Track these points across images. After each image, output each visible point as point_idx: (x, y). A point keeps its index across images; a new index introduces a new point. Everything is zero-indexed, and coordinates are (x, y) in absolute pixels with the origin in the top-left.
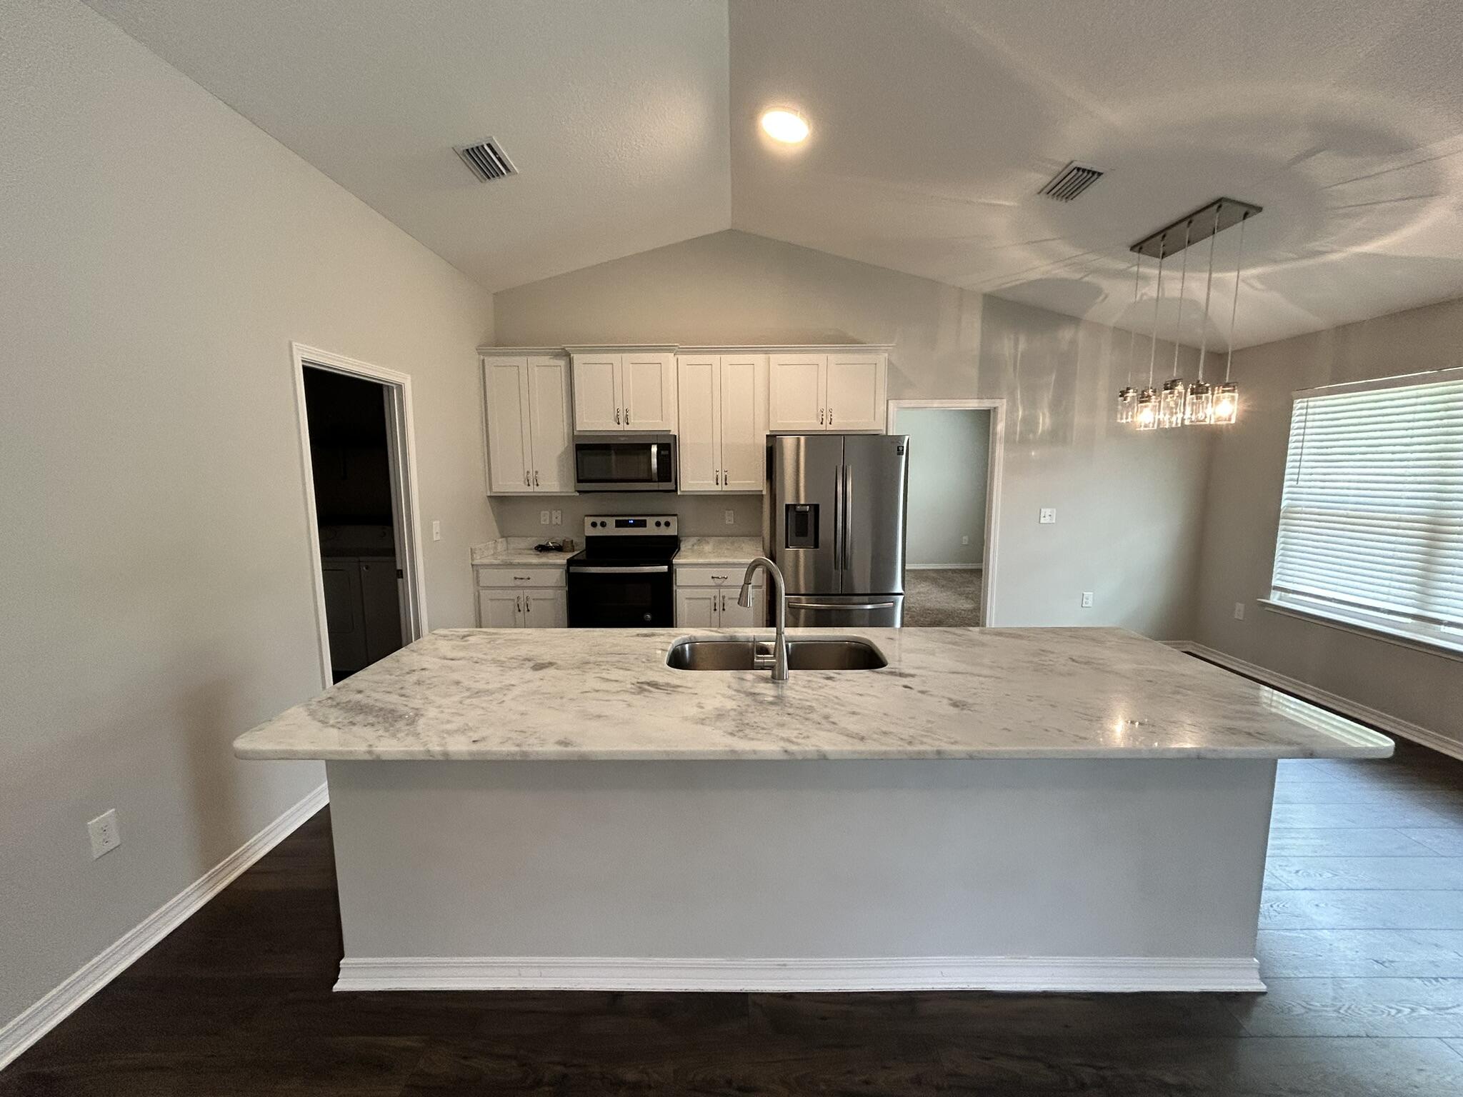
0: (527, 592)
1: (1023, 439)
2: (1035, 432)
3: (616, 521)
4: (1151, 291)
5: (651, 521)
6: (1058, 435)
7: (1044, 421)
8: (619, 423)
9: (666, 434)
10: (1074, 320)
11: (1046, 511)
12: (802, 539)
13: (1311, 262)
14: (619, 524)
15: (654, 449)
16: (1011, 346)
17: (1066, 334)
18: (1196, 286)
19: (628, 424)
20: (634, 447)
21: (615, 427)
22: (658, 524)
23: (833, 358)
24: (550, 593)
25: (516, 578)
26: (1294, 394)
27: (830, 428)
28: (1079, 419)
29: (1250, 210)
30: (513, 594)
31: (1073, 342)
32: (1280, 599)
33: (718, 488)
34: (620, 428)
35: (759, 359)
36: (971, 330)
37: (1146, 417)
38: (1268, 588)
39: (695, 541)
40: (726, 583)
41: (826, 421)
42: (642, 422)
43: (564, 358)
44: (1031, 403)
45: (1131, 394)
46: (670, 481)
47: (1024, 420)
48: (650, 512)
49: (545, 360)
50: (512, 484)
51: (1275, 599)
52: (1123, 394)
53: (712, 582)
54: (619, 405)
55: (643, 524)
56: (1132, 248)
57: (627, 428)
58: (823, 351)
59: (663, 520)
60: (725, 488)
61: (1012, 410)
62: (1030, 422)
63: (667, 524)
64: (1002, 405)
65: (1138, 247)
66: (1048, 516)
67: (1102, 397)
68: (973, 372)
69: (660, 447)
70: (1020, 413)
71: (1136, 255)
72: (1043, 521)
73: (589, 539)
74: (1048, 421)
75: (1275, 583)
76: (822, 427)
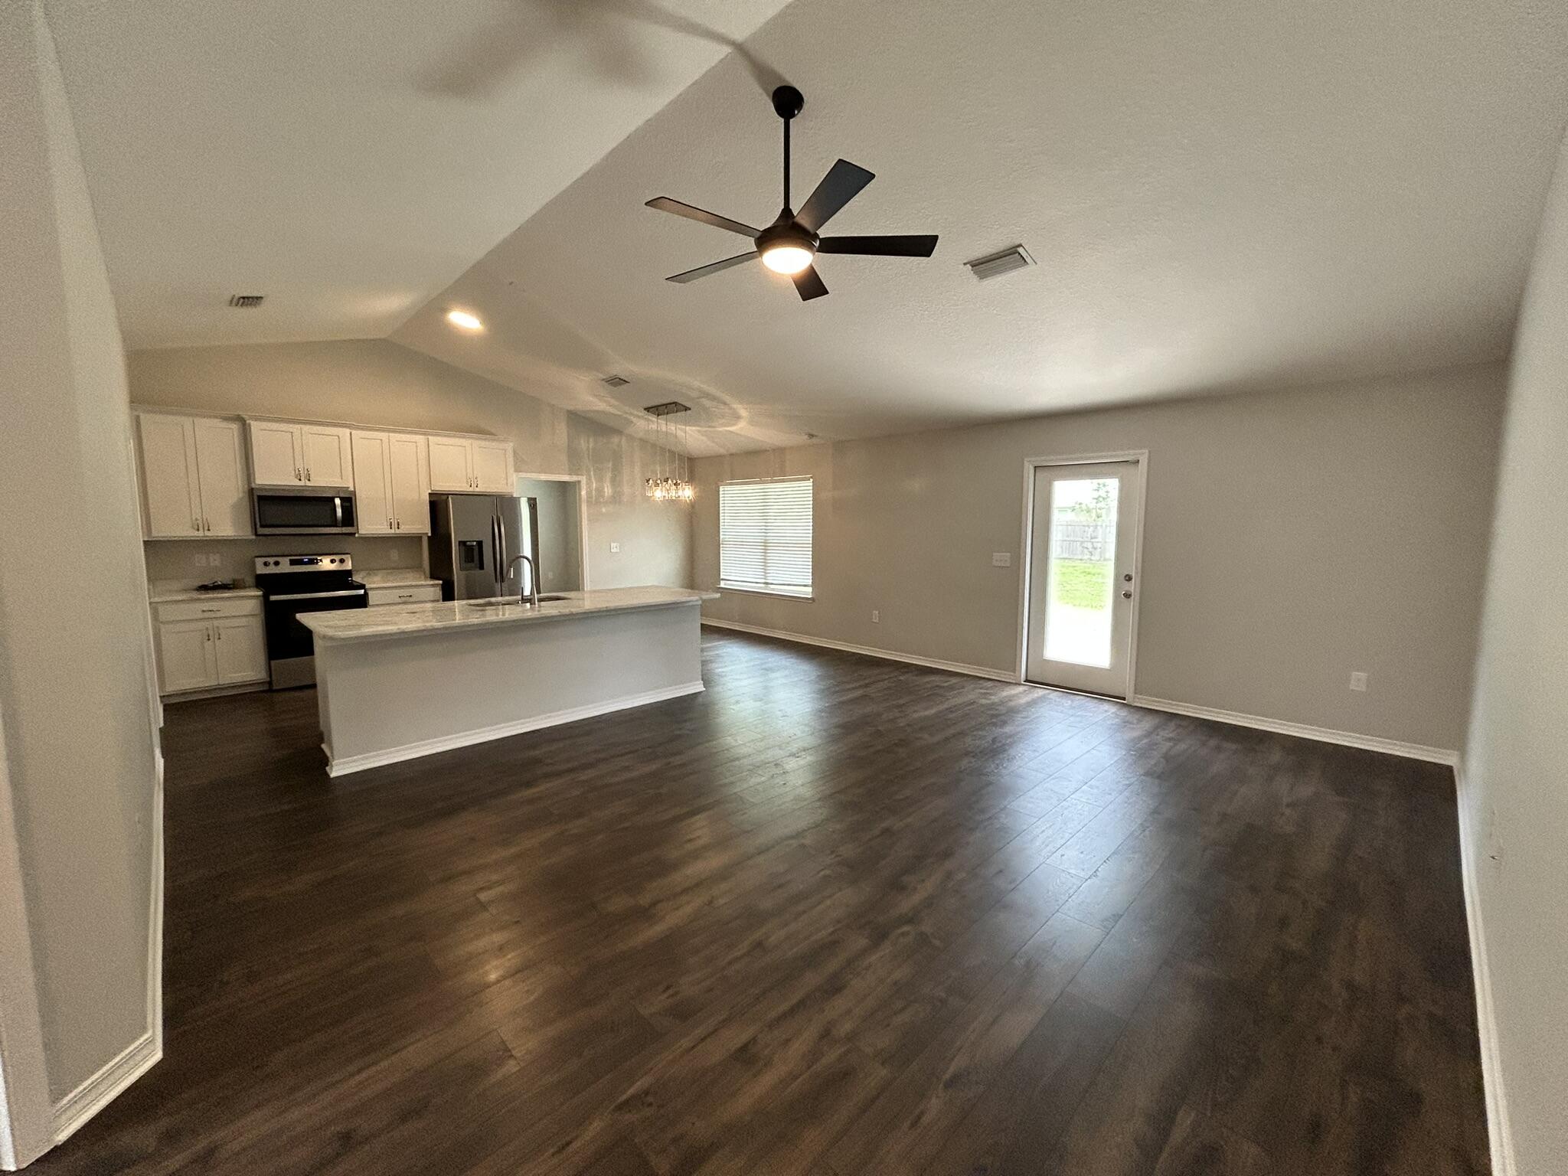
0: (216, 623)
1: (596, 501)
2: (603, 497)
3: (290, 560)
4: (654, 427)
5: (325, 559)
6: (616, 499)
7: (608, 491)
8: (300, 480)
9: (344, 490)
10: (619, 432)
11: (614, 545)
12: (469, 565)
13: (710, 429)
14: (293, 563)
15: (338, 501)
16: (585, 443)
17: (616, 440)
18: (672, 427)
19: (309, 480)
20: (319, 499)
21: (297, 483)
22: (332, 561)
23: (476, 443)
24: (243, 621)
25: (203, 611)
26: (720, 483)
27: (477, 490)
28: (626, 489)
29: (687, 409)
30: (201, 625)
31: (619, 445)
32: (725, 584)
33: (393, 531)
34: (303, 483)
36: (562, 431)
37: (659, 494)
38: (719, 580)
39: (365, 574)
40: (411, 599)
41: (472, 485)
42: (320, 480)
43: (237, 423)
44: (600, 480)
45: (651, 482)
46: (353, 526)
47: (597, 489)
48: (324, 552)
49: (217, 423)
50: (174, 527)
51: (722, 584)
52: (648, 481)
53: (400, 600)
54: (299, 465)
55: (316, 562)
56: (645, 409)
57: (309, 483)
58: (466, 438)
59: (337, 558)
60: (398, 531)
61: (589, 484)
62: (600, 491)
63: (342, 561)
64: (583, 480)
65: (648, 409)
66: (615, 548)
67: (638, 481)
68: (564, 458)
69: (342, 499)
70: (594, 485)
71: (646, 412)
72: (612, 551)
73: (265, 576)
74: (610, 491)
75: (722, 577)
76: (471, 489)
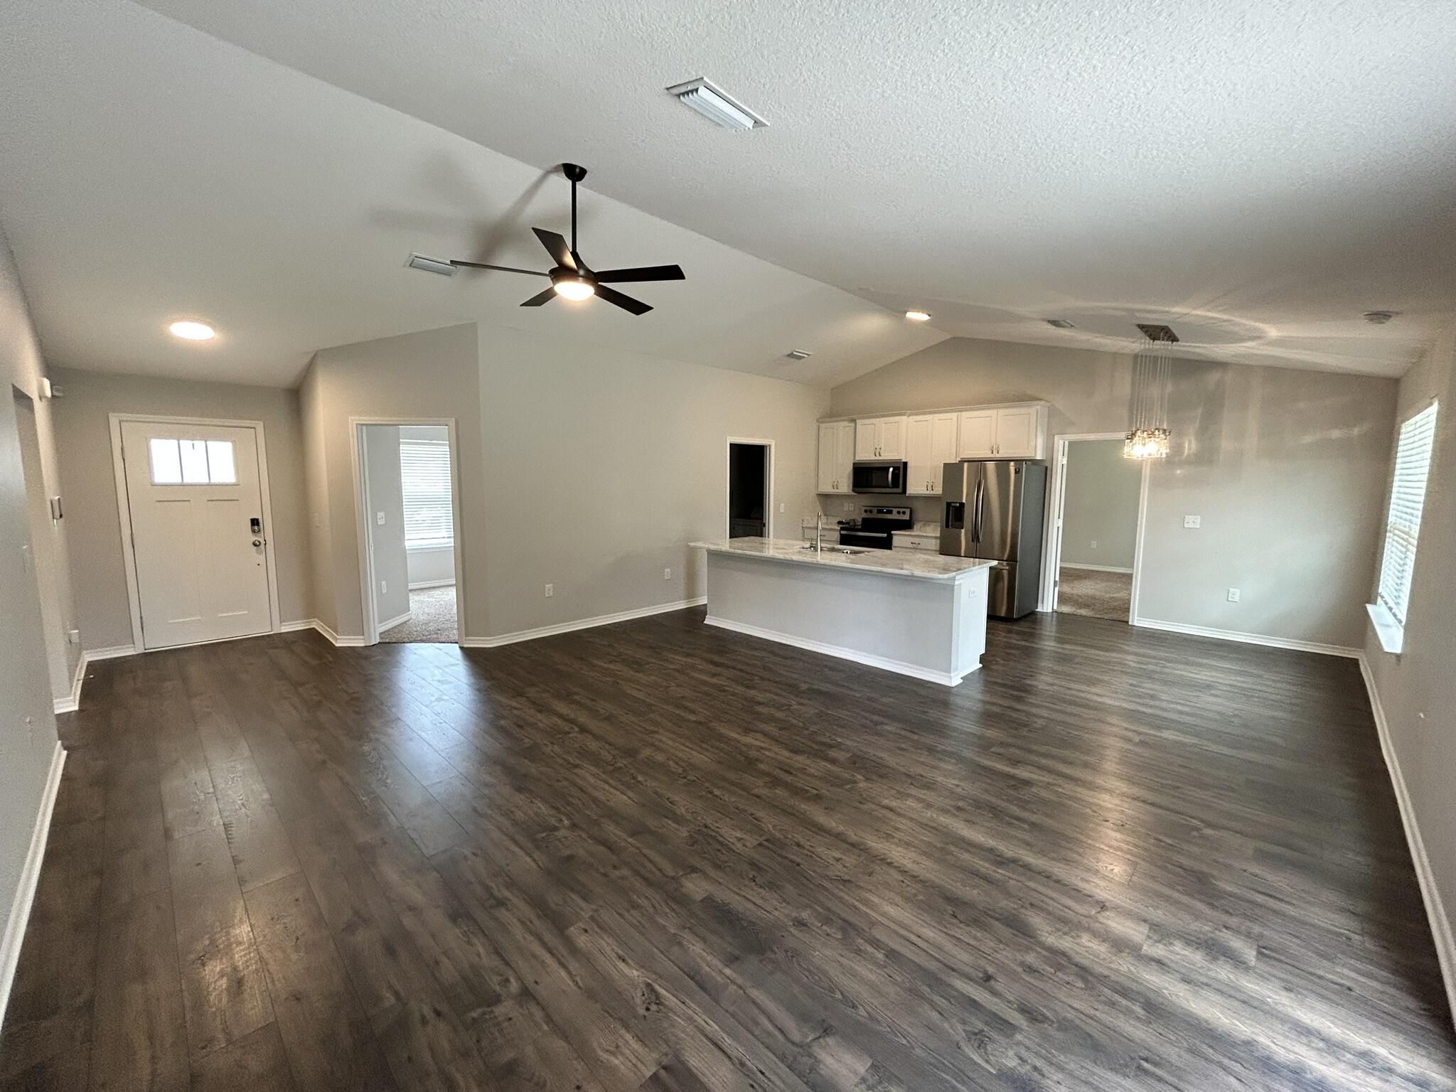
1: (1169, 462)
2: (1181, 456)
3: (875, 509)
5: (895, 511)
6: (1204, 457)
7: (1191, 447)
8: (876, 456)
9: (898, 461)
10: (1221, 365)
11: (1189, 518)
14: (879, 511)
15: (891, 469)
16: (1159, 390)
17: (1214, 377)
19: (879, 456)
20: (881, 469)
21: (874, 458)
22: (899, 512)
23: (1002, 412)
27: (999, 454)
31: (1221, 383)
33: (928, 492)
34: (876, 458)
35: (954, 415)
36: (1122, 381)
41: (995, 452)
42: (888, 455)
43: (853, 422)
44: (1179, 434)
46: (902, 487)
48: (895, 505)
49: (846, 423)
50: (828, 489)
54: (877, 446)
55: (890, 512)
57: (881, 458)
58: (994, 408)
59: (901, 510)
60: (932, 492)
63: (904, 513)
66: (1193, 522)
69: (895, 469)
72: (1186, 526)
73: (863, 519)
74: (1194, 446)
75: (1380, 590)
76: (993, 454)
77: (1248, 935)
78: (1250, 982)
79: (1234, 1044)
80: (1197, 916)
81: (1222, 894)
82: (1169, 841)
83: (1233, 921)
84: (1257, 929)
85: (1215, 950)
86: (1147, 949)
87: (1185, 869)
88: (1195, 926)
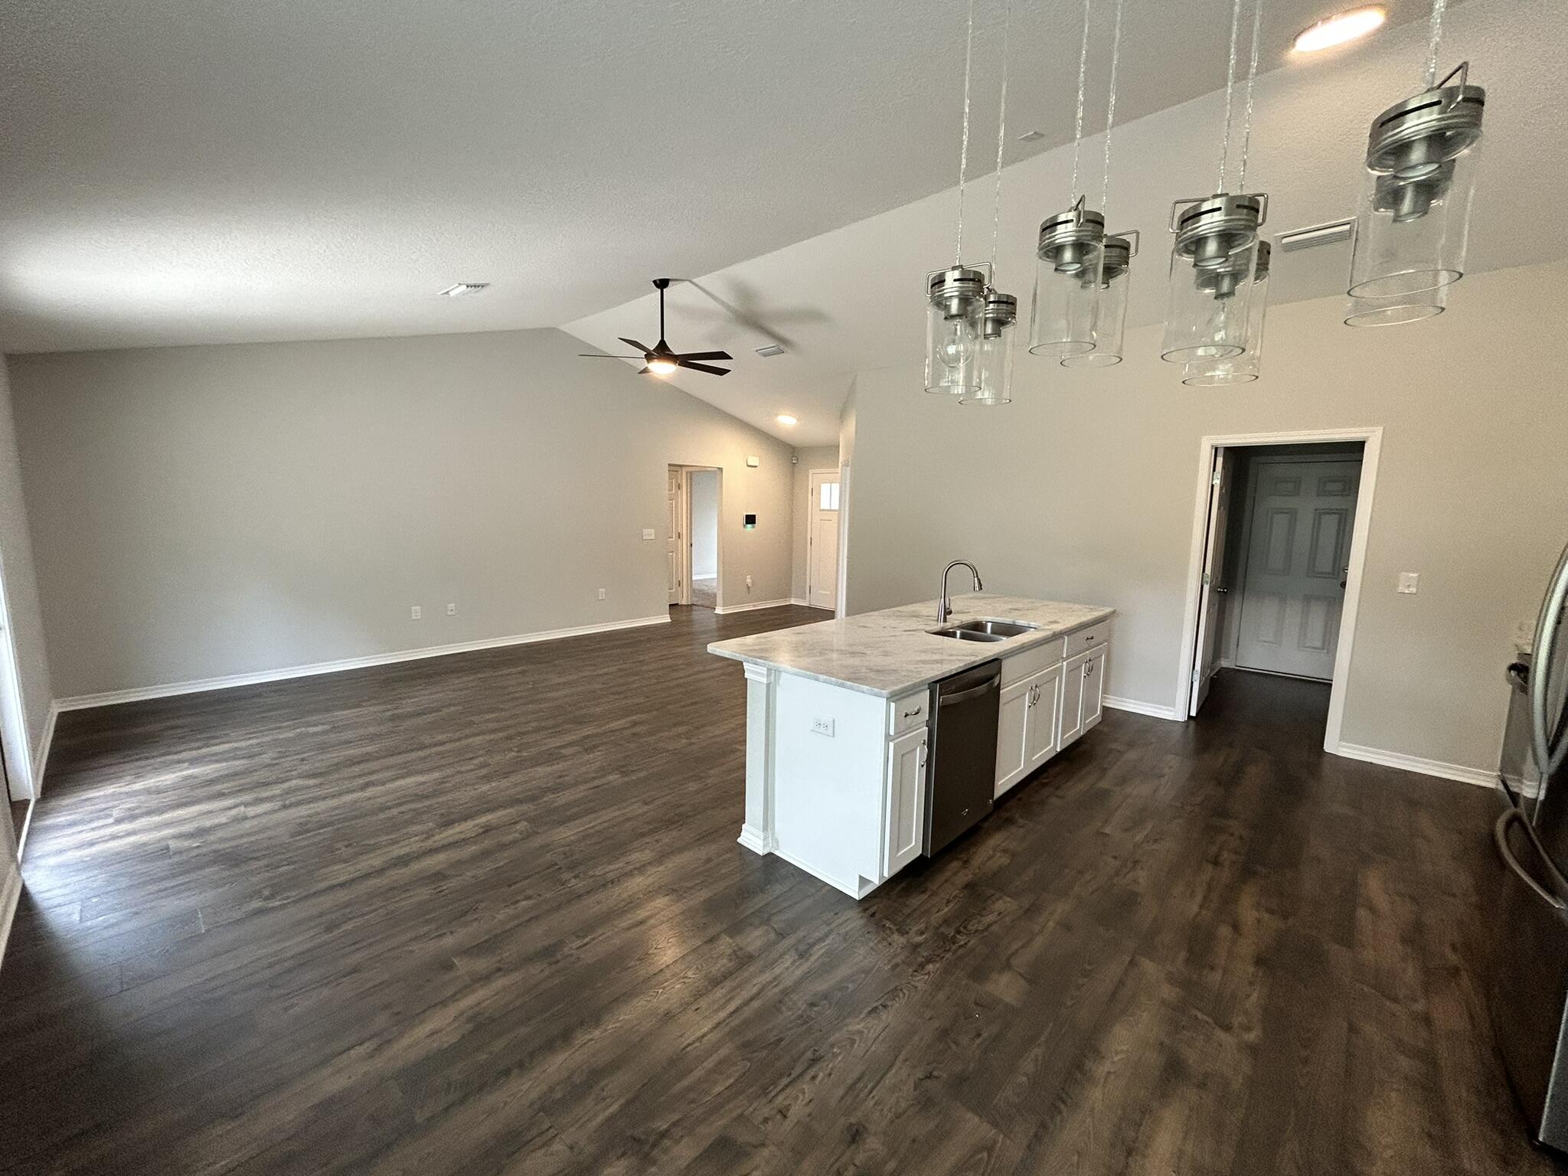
77: (180, 853)
78: (169, 833)
79: (170, 809)
80: (223, 840)
81: (214, 862)
82: (281, 869)
83: (194, 853)
84: (176, 859)
85: (201, 832)
86: (242, 808)
87: (251, 859)
88: (220, 834)
